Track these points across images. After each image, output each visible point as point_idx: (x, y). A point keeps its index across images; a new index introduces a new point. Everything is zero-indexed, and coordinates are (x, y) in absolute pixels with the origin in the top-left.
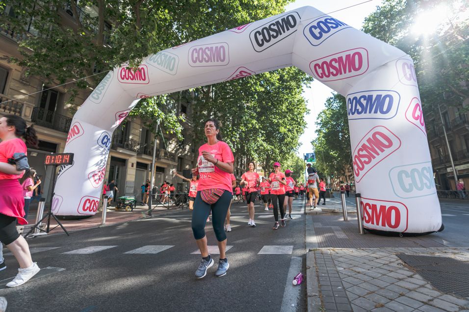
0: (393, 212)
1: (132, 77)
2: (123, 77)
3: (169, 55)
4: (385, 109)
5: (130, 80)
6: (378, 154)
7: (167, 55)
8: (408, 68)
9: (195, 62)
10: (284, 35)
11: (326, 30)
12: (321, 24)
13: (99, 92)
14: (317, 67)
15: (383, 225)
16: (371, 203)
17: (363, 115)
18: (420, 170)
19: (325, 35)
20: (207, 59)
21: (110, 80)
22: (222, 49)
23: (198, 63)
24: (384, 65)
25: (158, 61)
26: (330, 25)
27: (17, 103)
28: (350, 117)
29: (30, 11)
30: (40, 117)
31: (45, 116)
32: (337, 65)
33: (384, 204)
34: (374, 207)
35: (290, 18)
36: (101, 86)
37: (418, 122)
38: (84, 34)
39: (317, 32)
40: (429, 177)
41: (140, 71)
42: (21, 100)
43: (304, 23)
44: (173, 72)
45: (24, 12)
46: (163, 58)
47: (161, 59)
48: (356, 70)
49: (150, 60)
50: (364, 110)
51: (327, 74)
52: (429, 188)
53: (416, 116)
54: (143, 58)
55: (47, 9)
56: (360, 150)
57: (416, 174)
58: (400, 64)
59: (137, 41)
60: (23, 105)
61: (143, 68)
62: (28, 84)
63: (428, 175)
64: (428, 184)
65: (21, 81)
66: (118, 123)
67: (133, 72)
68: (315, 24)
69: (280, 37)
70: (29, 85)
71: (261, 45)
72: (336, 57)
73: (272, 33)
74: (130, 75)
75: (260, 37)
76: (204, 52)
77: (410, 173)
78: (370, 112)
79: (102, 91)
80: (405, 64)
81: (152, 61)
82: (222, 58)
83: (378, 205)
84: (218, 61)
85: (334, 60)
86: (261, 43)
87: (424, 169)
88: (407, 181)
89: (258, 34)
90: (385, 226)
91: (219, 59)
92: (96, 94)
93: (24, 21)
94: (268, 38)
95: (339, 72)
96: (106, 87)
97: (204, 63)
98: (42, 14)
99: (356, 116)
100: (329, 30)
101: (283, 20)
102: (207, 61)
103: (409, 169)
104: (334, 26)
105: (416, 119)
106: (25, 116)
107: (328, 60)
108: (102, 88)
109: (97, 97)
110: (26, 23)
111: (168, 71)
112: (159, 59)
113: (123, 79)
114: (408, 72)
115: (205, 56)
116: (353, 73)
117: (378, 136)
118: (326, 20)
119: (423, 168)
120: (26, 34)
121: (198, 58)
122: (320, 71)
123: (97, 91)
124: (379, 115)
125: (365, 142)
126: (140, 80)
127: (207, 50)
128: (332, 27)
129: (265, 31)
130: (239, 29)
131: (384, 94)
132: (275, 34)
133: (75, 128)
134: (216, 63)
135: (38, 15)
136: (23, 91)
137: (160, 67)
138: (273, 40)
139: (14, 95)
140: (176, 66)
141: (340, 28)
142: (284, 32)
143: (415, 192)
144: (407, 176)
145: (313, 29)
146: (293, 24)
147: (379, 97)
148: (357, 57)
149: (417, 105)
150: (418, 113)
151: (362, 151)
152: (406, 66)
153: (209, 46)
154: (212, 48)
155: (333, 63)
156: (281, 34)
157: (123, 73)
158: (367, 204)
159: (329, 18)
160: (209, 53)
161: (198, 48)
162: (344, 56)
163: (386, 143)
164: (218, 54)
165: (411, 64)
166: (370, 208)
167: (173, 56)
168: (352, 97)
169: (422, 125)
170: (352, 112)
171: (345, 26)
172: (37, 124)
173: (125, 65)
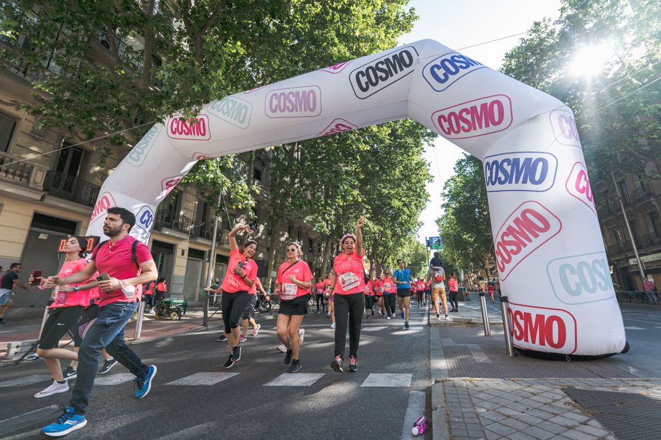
0: (555, 324)
1: (186, 131)
2: (174, 130)
3: (239, 101)
4: (537, 178)
5: (183, 136)
6: (530, 241)
7: (236, 102)
8: (567, 122)
9: (274, 111)
10: (396, 77)
11: (453, 70)
12: (446, 63)
13: (140, 151)
14: (442, 120)
15: (542, 343)
16: (523, 310)
17: (507, 186)
18: (591, 264)
19: (451, 78)
20: (291, 108)
21: (156, 134)
22: (311, 95)
23: (278, 113)
24: (533, 118)
25: (224, 110)
26: (458, 64)
27: (25, 164)
28: (489, 188)
29: (52, 41)
30: (56, 185)
31: (63, 183)
32: (469, 117)
33: (541, 312)
34: (527, 317)
35: (404, 55)
36: (142, 144)
37: (583, 196)
38: (123, 72)
39: (441, 73)
40: (604, 273)
41: (199, 123)
42: (30, 160)
43: (422, 61)
44: (244, 125)
45: (43, 43)
46: (230, 105)
47: (228, 107)
48: (495, 124)
49: (213, 108)
50: (509, 179)
51: (456, 129)
52: (604, 289)
53: (581, 187)
54: (204, 105)
55: (76, 39)
56: (504, 234)
57: (585, 269)
58: (555, 117)
59: (195, 83)
60: (32, 167)
61: (202, 119)
62: (42, 138)
63: (602, 270)
64: (603, 285)
65: (33, 134)
66: (165, 193)
67: (188, 124)
68: (438, 62)
69: (390, 79)
70: (43, 140)
71: (364, 90)
72: (468, 106)
73: (379, 74)
74: (184, 128)
75: (364, 80)
76: (287, 98)
77: (576, 268)
78: (517, 182)
79: (145, 150)
80: (561, 117)
81: (216, 109)
82: (312, 106)
83: (534, 313)
84: (305, 110)
85: (465, 110)
86: (364, 86)
87: (596, 261)
88: (573, 280)
89: (360, 75)
90: (545, 345)
91: (307, 107)
92: (135, 154)
93: (42, 55)
94: (374, 81)
95: (472, 126)
96: (150, 145)
97: (286, 113)
98: (68, 46)
99: (497, 186)
100: (457, 71)
101: (395, 57)
102: (291, 111)
103: (574, 262)
104: (464, 65)
105: (582, 191)
106: (35, 182)
107: (457, 110)
108: (145, 145)
109: (137, 158)
110: (45, 58)
111: (237, 122)
112: (225, 108)
113: (174, 133)
114: (567, 127)
115: (288, 104)
116: (492, 128)
117: (529, 215)
118: (453, 57)
119: (594, 261)
120: (44, 72)
121: (278, 106)
122: (446, 125)
123: (137, 149)
124: (529, 185)
125: (511, 223)
126: (198, 135)
127: (291, 96)
128: (461, 67)
129: (370, 71)
130: (335, 68)
131: (535, 157)
132: (384, 76)
133: (104, 200)
134: (303, 113)
135: (63, 47)
136: (34, 148)
137: (225, 117)
138: (381, 84)
139: (22, 153)
140: (248, 116)
141: (471, 68)
142: (396, 72)
143: (585, 295)
144: (573, 272)
145: (436, 69)
146: (408, 62)
147: (528, 161)
148: (496, 106)
149: (582, 173)
150: (583, 183)
151: (508, 236)
152: (563, 120)
153: (294, 91)
154: (298, 93)
155: (464, 114)
156: (392, 75)
157: (175, 126)
158: (518, 312)
159: (457, 55)
160: (293, 99)
161: (278, 93)
162: (478, 105)
163: (542, 226)
164: (306, 101)
165: (570, 117)
166: (521, 318)
167: (244, 103)
168: (491, 161)
169: (590, 200)
170: (492, 181)
171: (479, 66)
172: (50, 194)
173: (178, 114)
